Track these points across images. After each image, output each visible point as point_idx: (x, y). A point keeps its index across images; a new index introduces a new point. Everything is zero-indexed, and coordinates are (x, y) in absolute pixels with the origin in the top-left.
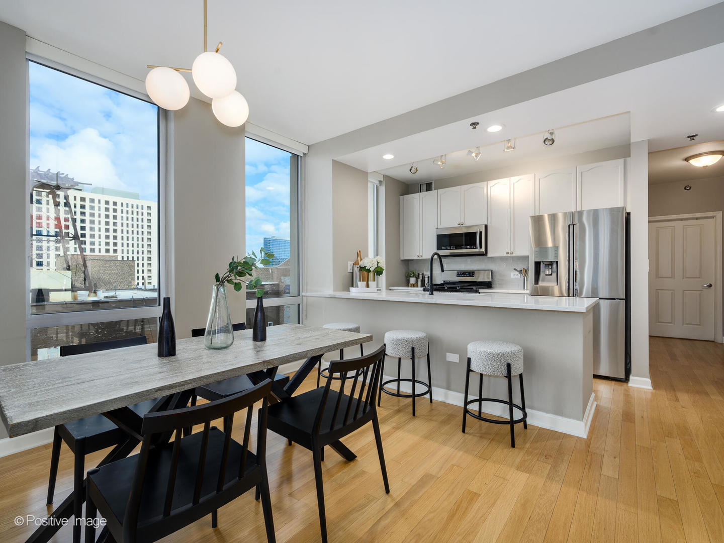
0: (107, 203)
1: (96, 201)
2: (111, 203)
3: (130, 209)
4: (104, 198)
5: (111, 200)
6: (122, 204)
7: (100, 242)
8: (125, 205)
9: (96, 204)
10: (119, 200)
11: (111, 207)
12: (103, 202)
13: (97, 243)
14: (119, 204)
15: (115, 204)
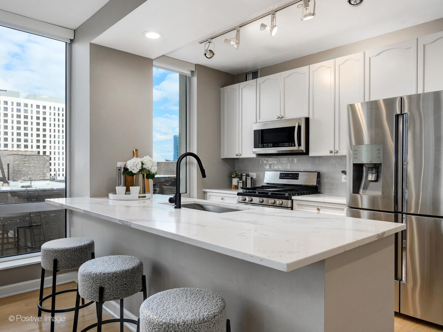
0: (38, 107)
1: (29, 106)
2: (41, 107)
3: (57, 112)
4: (35, 103)
5: (41, 104)
6: (50, 107)
7: (32, 140)
8: (52, 108)
9: (29, 108)
10: (48, 105)
11: (41, 110)
12: (34, 106)
13: (30, 141)
14: (48, 108)
15: (44, 107)
